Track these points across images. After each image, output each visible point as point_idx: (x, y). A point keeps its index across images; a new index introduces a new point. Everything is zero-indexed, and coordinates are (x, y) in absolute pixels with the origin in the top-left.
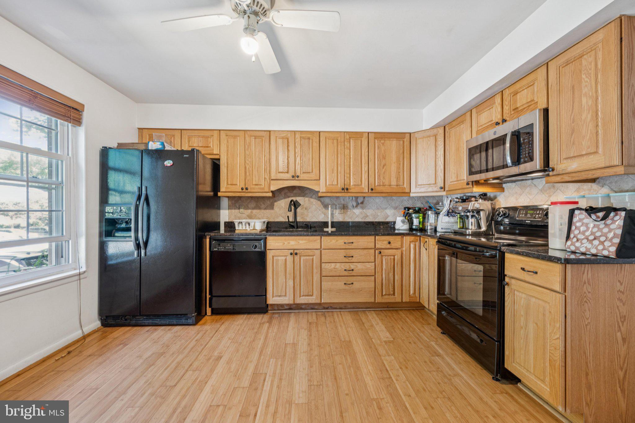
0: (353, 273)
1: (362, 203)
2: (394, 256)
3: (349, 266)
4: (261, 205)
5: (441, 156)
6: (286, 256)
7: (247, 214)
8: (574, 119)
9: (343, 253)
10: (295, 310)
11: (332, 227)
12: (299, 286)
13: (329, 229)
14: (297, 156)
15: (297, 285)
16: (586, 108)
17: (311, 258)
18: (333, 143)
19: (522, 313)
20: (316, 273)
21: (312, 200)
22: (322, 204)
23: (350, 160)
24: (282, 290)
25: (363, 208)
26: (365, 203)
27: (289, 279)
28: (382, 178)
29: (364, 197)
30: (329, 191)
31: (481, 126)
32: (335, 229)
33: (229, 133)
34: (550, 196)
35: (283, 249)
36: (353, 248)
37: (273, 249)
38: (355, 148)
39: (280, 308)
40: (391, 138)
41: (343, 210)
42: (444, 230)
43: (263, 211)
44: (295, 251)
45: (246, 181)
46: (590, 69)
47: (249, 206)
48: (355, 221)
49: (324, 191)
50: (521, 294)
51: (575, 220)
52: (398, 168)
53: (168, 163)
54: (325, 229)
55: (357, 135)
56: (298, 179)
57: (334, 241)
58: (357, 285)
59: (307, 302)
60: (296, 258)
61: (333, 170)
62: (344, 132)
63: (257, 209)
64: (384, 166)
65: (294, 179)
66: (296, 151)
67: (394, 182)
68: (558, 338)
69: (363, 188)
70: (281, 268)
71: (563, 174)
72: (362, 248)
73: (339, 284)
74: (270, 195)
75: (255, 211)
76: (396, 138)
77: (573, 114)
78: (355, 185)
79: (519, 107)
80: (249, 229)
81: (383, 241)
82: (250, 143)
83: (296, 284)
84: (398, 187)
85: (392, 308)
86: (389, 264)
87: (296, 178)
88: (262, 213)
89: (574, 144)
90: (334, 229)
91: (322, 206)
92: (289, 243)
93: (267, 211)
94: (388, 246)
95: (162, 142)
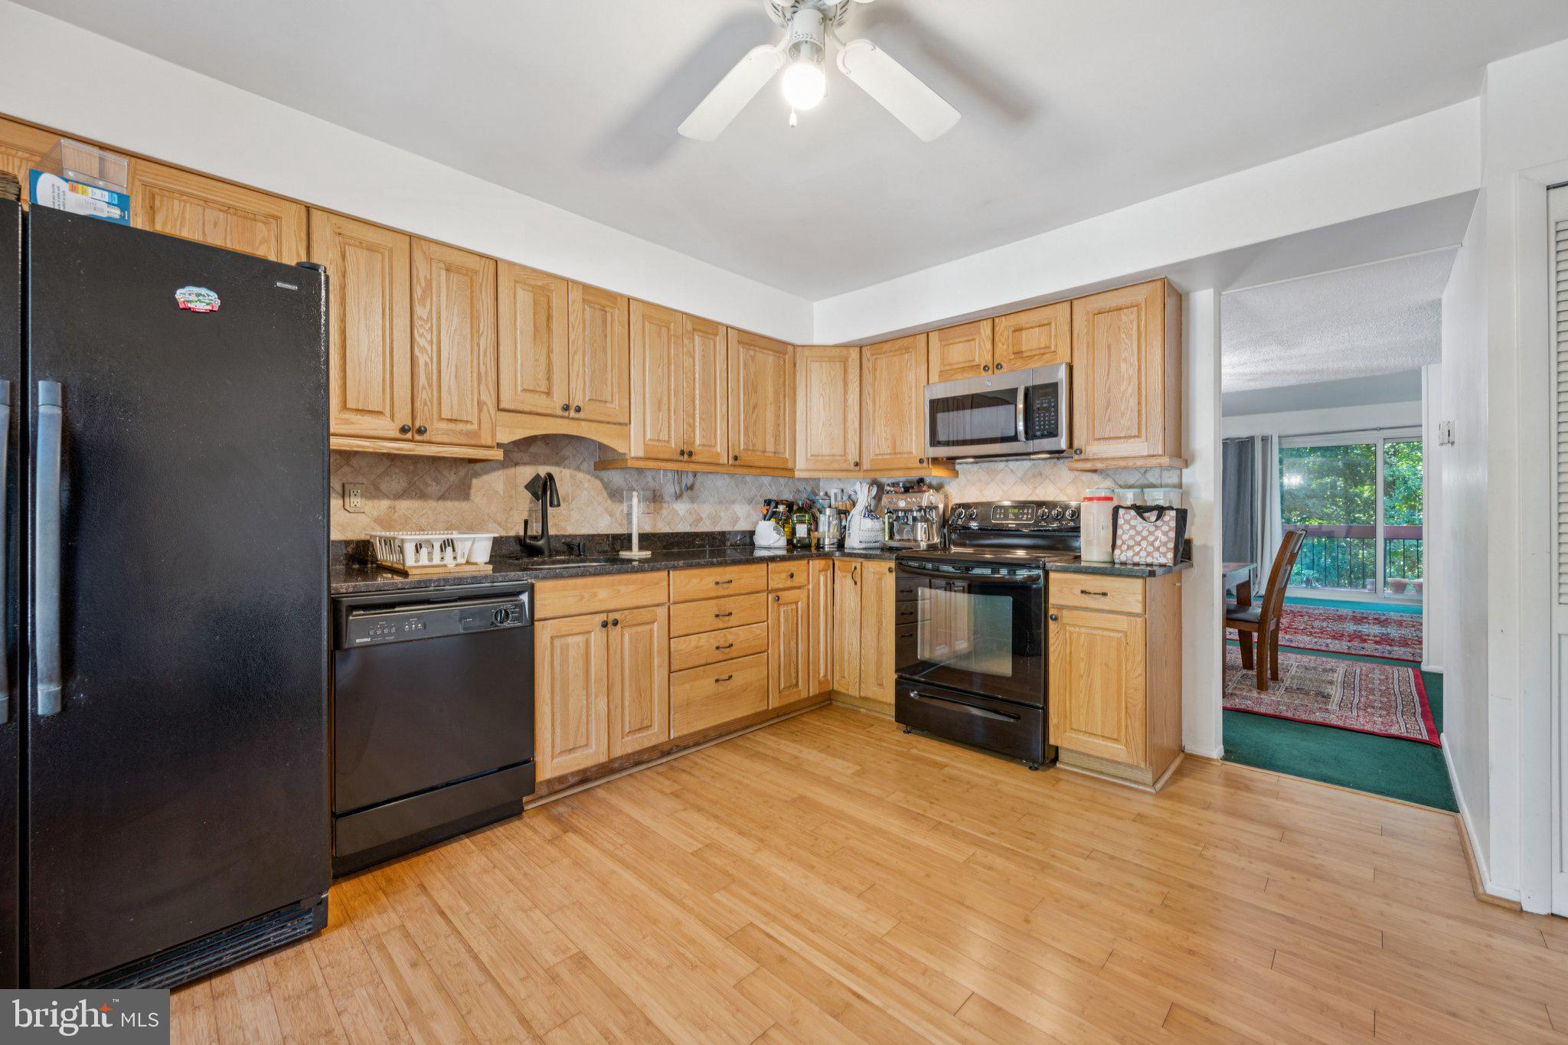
0: (733, 652)
1: (691, 488)
2: (796, 603)
3: (725, 635)
4: (427, 485)
5: (855, 402)
6: (589, 632)
7: (375, 514)
8: (1109, 389)
9: (713, 607)
10: (596, 779)
11: (641, 548)
12: (619, 710)
13: (636, 553)
14: (575, 353)
15: (616, 707)
16: (1125, 376)
17: (647, 628)
18: (659, 335)
19: (1082, 655)
20: (660, 666)
21: (580, 476)
22: (606, 488)
23: (694, 384)
24: (578, 727)
25: (693, 500)
26: (696, 488)
27: (596, 696)
28: (751, 434)
29: (695, 474)
30: (652, 456)
31: (950, 365)
32: (649, 553)
33: (350, 228)
34: (1035, 488)
35: (579, 615)
36: (732, 593)
37: (552, 615)
38: (704, 356)
39: (558, 787)
40: (766, 349)
41: (652, 504)
42: (864, 545)
43: (432, 504)
44: (612, 616)
45: (418, 404)
46: (1132, 329)
47: (383, 487)
48: (680, 531)
49: (641, 454)
50: (1077, 629)
51: (1121, 521)
52: (777, 416)
53: (193, 298)
54: (624, 554)
55: (705, 327)
56: (577, 415)
57: (695, 581)
58: (739, 679)
59: (639, 748)
60: (615, 632)
61: (660, 403)
62: (683, 313)
63: (412, 498)
64: (754, 408)
65: (566, 414)
66: (572, 338)
67: (770, 447)
68: (1140, 675)
69: (718, 454)
70: (575, 668)
71: (1094, 459)
72: (747, 591)
73: (706, 685)
74: (499, 454)
75: (405, 506)
76: (774, 351)
77: (1109, 381)
78: (703, 445)
79: (1025, 351)
80: (450, 563)
81: (780, 572)
82: (429, 282)
83: (612, 707)
84: (777, 455)
85: (785, 715)
86: (790, 622)
87: (572, 414)
88: (429, 512)
89: (1109, 420)
90: (647, 554)
91: (605, 494)
92: (595, 595)
93: (449, 504)
94: (789, 584)
95: (120, 196)
